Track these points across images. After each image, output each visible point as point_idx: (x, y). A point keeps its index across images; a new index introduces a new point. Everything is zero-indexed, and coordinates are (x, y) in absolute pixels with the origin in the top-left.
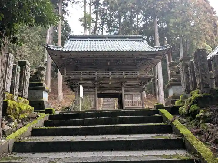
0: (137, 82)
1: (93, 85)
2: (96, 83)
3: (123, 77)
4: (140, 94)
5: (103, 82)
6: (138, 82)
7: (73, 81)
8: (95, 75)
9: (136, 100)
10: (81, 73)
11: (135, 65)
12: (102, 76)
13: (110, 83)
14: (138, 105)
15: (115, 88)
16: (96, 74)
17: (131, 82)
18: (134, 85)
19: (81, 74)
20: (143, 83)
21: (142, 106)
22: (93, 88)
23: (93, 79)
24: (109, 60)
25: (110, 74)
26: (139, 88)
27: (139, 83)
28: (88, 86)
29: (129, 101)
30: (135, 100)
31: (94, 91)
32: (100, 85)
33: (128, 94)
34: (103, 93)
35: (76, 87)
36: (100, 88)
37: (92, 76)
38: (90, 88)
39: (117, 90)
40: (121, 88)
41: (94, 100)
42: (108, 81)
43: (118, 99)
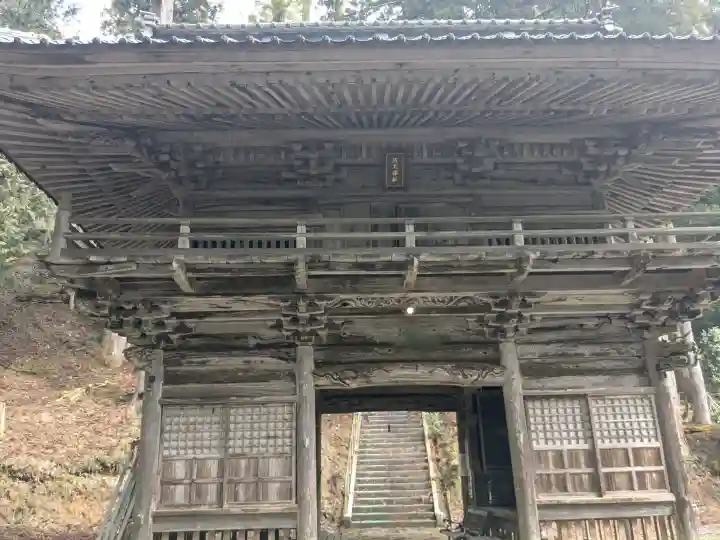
0: (613, 298)
1: (278, 326)
2: (303, 312)
3: (519, 262)
4: (644, 396)
5: (355, 301)
6: (627, 300)
7: (128, 295)
8: (290, 244)
9: (615, 444)
10: (185, 229)
11: (588, 184)
12: (349, 257)
13: (410, 311)
14: (643, 486)
15: (448, 350)
16: (301, 242)
17: (570, 302)
18: (590, 324)
19: (184, 243)
20: (666, 306)
21: (674, 489)
22: (284, 349)
23: (279, 282)
24: (399, 149)
25: (410, 235)
26: (634, 349)
27: (638, 306)
28: (244, 336)
29: (559, 454)
30: (607, 444)
31: (292, 376)
32: (337, 327)
33: (548, 398)
34: (353, 385)
35: (154, 347)
36: (338, 350)
37: (275, 258)
38: (259, 347)
39: (461, 364)
40: (496, 345)
41: (285, 444)
42: (392, 298)
43: (461, 418)
